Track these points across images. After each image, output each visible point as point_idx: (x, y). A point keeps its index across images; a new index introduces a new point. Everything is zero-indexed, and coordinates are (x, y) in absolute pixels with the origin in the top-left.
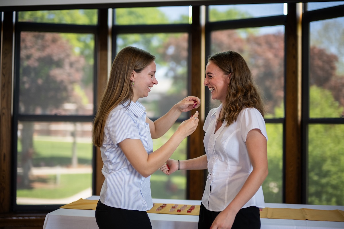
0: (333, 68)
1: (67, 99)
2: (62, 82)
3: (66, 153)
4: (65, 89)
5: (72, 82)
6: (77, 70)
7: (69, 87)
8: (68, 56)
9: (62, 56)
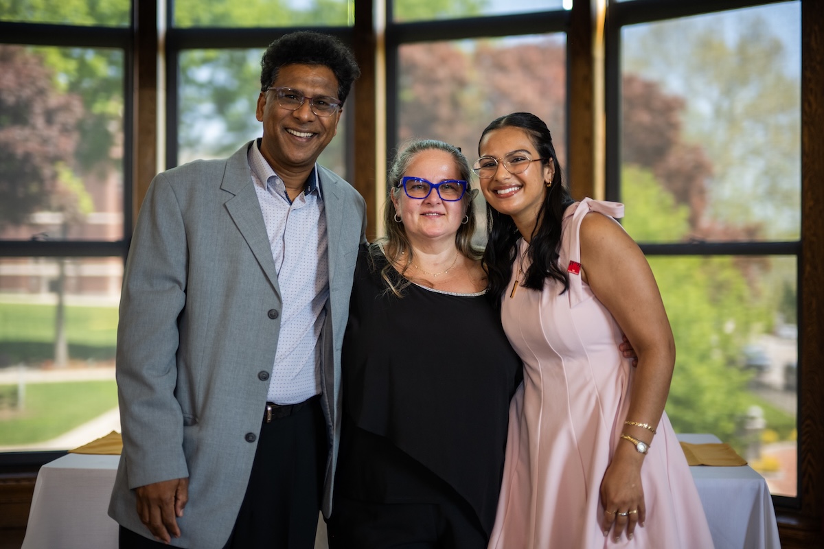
0: (674, 126)
1: (40, 201)
2: (28, 157)
3: (44, 333)
4: (36, 176)
5: (54, 159)
6: (65, 130)
7: (47, 171)
8: (41, 92)
9: (27, 92)
